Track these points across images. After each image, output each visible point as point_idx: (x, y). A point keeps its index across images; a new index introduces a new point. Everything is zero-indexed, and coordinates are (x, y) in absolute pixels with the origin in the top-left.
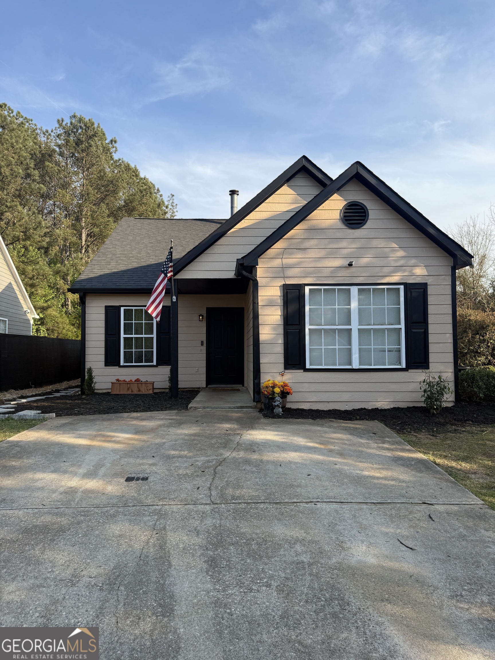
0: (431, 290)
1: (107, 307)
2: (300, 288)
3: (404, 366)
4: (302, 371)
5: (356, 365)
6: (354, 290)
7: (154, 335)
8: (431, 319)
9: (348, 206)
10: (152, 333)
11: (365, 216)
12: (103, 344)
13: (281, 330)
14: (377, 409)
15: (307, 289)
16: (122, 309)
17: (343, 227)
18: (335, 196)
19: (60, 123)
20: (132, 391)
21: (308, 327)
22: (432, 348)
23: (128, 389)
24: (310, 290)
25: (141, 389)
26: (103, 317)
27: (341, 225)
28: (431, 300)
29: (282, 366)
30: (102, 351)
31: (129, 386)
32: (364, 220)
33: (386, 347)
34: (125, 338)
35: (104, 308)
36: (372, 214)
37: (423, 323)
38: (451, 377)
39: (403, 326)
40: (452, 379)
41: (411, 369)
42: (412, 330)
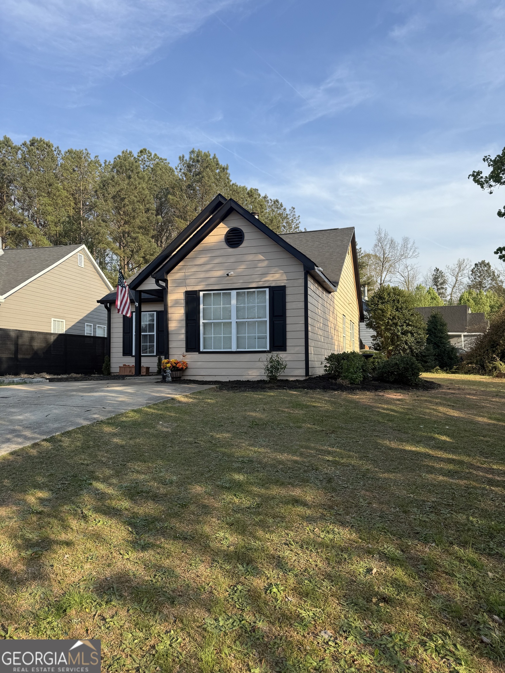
0: (288, 291)
2: (196, 293)
3: (268, 349)
4: (198, 353)
5: (234, 349)
6: (234, 293)
7: (155, 333)
8: (288, 313)
9: (231, 231)
10: (154, 331)
11: (242, 238)
12: (121, 340)
13: (184, 323)
14: (248, 381)
15: (201, 294)
17: (226, 247)
18: (221, 225)
19: (181, 158)
21: (202, 321)
22: (289, 335)
23: (130, 372)
24: (204, 294)
26: (121, 320)
27: (225, 246)
28: (288, 298)
29: (184, 349)
30: (121, 345)
31: (130, 369)
32: (241, 241)
33: (257, 335)
36: (247, 236)
37: (282, 316)
38: (303, 357)
39: (268, 319)
40: (304, 359)
41: (273, 351)
42: (275, 322)
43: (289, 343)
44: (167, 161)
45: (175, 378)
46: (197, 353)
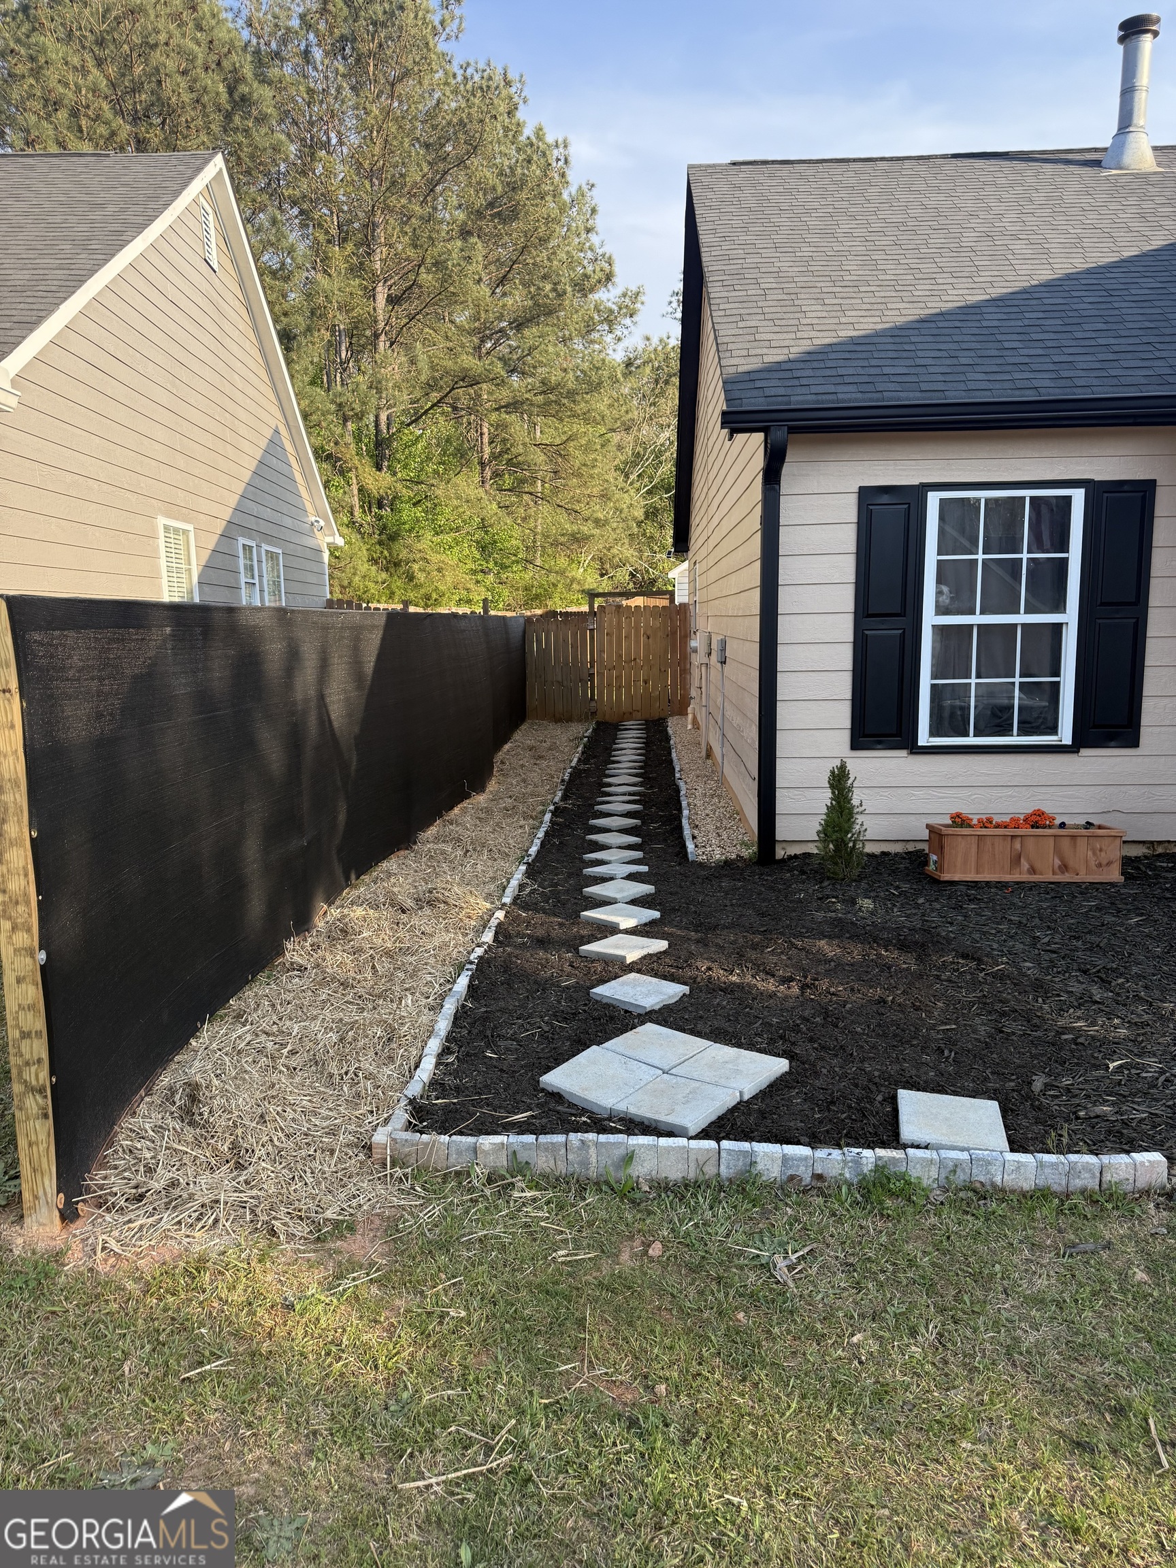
1: (867, 496)
7: (1070, 617)
10: (1059, 605)
12: (844, 657)
16: (933, 500)
20: (1033, 870)
23: (1015, 860)
25: (1071, 863)
26: (847, 538)
30: (843, 686)
31: (1018, 846)
34: (940, 630)
35: (852, 502)
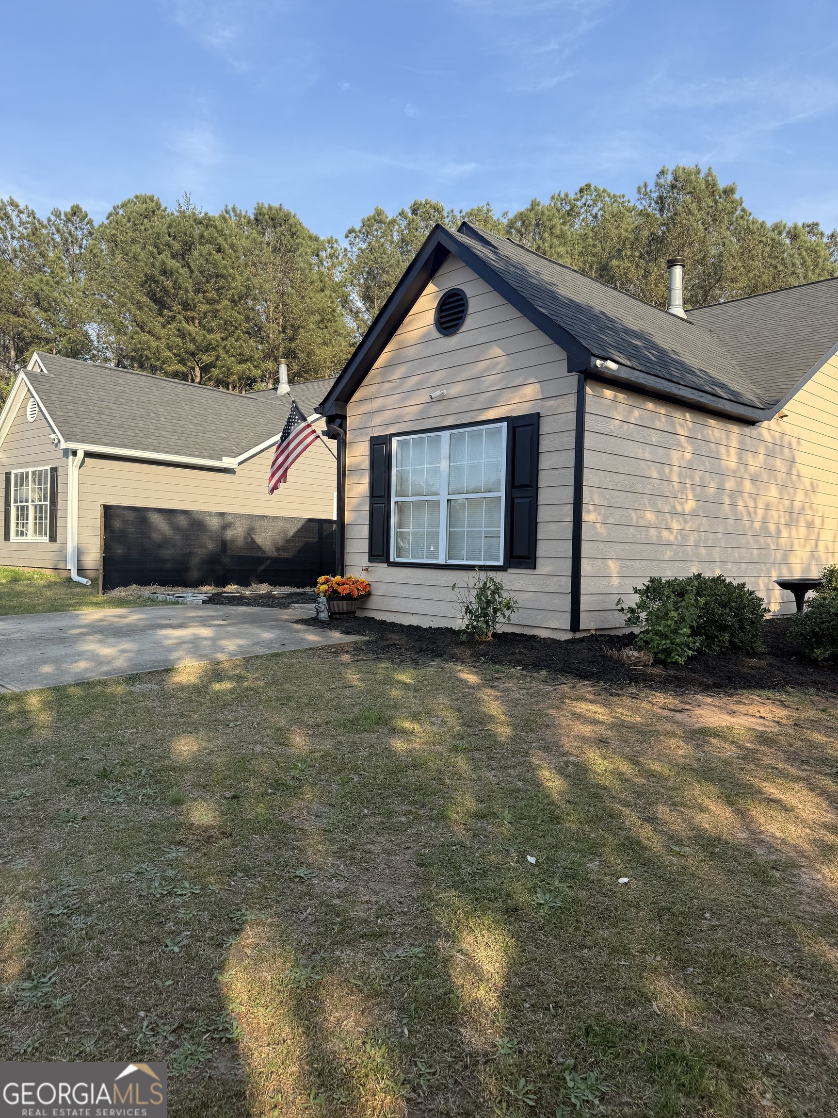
0: (544, 426)
2: (387, 440)
3: (501, 563)
6: (446, 434)
9: (445, 300)
11: (464, 311)
13: (367, 505)
15: (394, 441)
17: (437, 335)
18: (430, 287)
21: (394, 498)
22: (542, 531)
24: (398, 443)
29: (366, 557)
32: (462, 317)
33: (483, 529)
36: (472, 305)
37: (529, 486)
38: (566, 584)
39: (502, 494)
40: (569, 589)
41: (510, 567)
42: (516, 501)
43: (542, 549)
44: (626, 199)
45: (336, 613)
46: (386, 565)
